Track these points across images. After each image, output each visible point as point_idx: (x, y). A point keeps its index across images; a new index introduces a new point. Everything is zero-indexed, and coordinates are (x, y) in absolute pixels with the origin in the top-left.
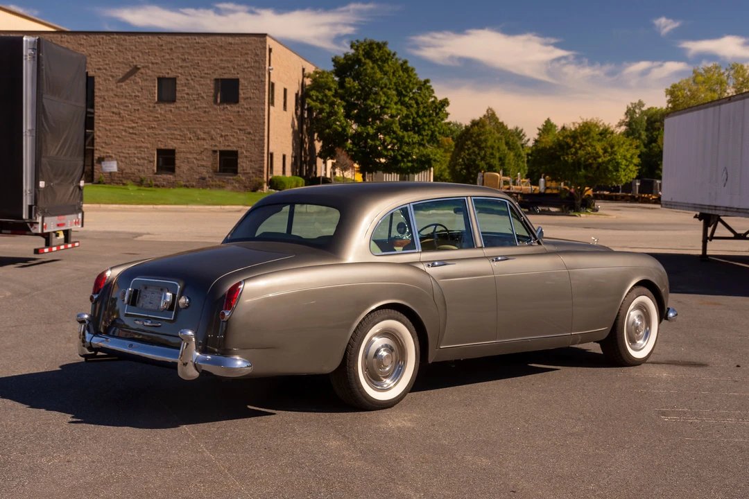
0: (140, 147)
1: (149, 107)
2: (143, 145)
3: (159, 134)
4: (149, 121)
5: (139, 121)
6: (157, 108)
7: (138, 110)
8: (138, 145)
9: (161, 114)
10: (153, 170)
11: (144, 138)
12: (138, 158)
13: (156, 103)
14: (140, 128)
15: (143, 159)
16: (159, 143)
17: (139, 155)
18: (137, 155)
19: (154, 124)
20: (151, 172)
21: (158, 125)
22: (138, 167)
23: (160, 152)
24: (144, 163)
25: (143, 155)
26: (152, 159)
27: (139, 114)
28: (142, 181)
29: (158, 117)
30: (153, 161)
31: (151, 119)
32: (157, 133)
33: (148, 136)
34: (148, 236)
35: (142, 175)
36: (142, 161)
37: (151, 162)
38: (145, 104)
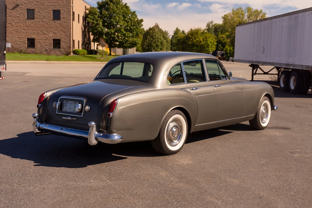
0: (20, 37)
1: (24, 21)
2: (21, 36)
3: (28, 32)
4: (24, 27)
5: (20, 27)
6: (27, 21)
7: (19, 22)
8: (20, 36)
9: (28, 24)
10: (26, 47)
11: (22, 34)
12: (19, 42)
13: (26, 19)
14: (20, 30)
15: (22, 42)
16: (28, 36)
17: (20, 41)
18: (19, 41)
19: (26, 28)
20: (25, 47)
21: (27, 28)
22: (20, 46)
23: (28, 39)
24: (22, 44)
25: (21, 41)
26: (25, 42)
27: (19, 24)
28: (21, 51)
29: (27, 25)
30: (26, 43)
31: (24, 26)
32: (27, 31)
33: (23, 33)
34: (29, 74)
35: (21, 49)
36: (21, 43)
37: (25, 43)
38: (21, 20)
